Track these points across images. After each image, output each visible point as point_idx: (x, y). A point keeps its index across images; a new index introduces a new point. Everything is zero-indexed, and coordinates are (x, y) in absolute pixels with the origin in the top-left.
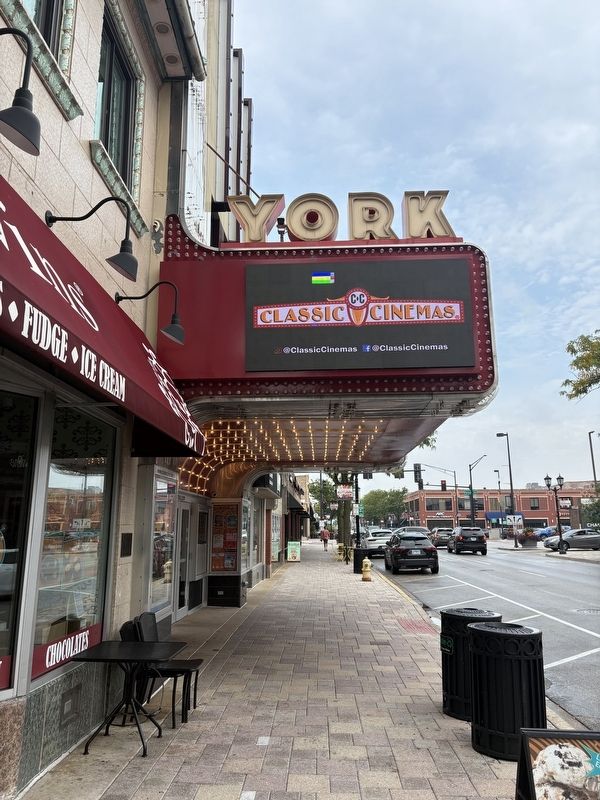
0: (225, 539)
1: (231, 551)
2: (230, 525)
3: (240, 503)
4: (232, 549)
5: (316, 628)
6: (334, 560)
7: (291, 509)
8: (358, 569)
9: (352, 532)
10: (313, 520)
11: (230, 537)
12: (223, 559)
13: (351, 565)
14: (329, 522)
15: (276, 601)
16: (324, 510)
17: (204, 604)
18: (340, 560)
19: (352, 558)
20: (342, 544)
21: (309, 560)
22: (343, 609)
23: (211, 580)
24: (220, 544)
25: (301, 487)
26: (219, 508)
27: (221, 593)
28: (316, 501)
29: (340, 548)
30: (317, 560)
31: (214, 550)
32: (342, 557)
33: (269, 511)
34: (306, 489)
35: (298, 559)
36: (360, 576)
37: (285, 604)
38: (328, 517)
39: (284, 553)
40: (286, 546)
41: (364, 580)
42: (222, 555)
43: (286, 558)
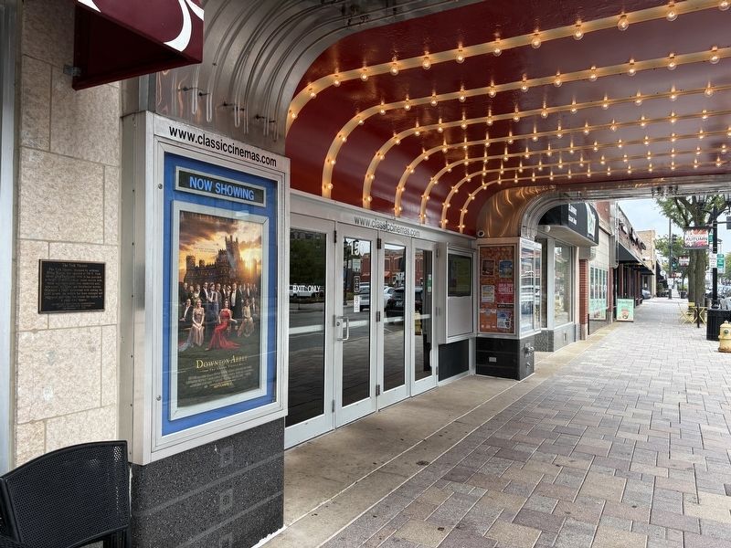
0: (496, 291)
1: (506, 307)
2: (503, 273)
3: (517, 244)
4: (507, 304)
5: (622, 435)
6: (681, 322)
7: (620, 262)
8: (713, 334)
9: (708, 292)
10: (659, 277)
11: (504, 290)
12: (494, 317)
13: (704, 328)
14: (680, 280)
15: (578, 374)
16: (674, 267)
17: (472, 371)
18: (689, 322)
19: (706, 319)
20: (693, 304)
21: (645, 320)
22: (681, 398)
23: (481, 343)
24: (491, 298)
25: (640, 240)
26: (487, 251)
27: (493, 359)
28: (665, 259)
29: (690, 308)
30: (658, 321)
31: (483, 305)
32: (692, 318)
33: (582, 262)
34: (650, 245)
35: (631, 317)
36: (716, 345)
37: (589, 380)
38: (679, 275)
39: (612, 311)
40: (615, 304)
41: (721, 350)
42: (494, 312)
43: (615, 316)
